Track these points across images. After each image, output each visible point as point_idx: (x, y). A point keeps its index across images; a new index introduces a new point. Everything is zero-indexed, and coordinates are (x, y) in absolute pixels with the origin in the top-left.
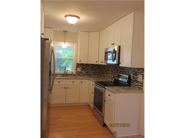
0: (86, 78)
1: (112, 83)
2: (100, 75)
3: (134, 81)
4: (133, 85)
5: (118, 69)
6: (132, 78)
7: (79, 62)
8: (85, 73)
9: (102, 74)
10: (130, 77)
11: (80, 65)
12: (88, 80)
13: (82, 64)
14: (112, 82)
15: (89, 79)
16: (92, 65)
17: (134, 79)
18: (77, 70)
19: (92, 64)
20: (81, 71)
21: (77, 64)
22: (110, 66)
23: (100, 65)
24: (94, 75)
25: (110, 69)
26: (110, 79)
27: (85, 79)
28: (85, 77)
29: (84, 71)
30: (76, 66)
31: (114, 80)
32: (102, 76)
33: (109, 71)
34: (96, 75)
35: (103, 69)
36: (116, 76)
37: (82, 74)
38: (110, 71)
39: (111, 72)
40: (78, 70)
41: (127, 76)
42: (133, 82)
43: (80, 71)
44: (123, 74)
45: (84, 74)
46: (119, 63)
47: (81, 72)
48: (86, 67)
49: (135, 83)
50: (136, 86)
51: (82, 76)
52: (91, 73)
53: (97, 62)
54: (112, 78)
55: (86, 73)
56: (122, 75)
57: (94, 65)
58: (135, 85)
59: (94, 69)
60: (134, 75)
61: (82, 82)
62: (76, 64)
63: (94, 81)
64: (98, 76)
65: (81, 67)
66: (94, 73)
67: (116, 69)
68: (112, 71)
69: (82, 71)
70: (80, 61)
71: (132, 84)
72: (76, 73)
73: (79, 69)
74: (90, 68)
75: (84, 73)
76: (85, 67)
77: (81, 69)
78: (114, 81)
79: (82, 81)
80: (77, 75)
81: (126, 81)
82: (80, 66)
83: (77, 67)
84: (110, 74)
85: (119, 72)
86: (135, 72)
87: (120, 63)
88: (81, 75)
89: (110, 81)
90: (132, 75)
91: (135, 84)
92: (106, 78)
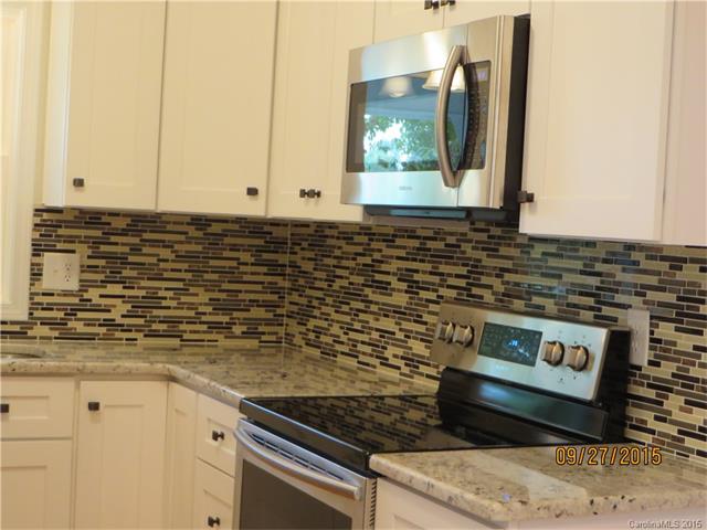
0: (143, 366)
1: (414, 415)
2: (281, 331)
3: (663, 388)
4: (653, 423)
5: (476, 269)
6: (641, 354)
7: (60, 196)
8: (119, 311)
9: (303, 315)
10: (619, 343)
11: (69, 224)
12: (159, 386)
13: (91, 218)
14: (410, 400)
15: (179, 371)
16: (192, 231)
17: (667, 370)
18: (36, 274)
19: (200, 221)
20: (85, 285)
21: (38, 212)
22: (389, 240)
23: (277, 232)
24: (213, 326)
25: (394, 266)
26: (393, 374)
27: (129, 375)
28: (128, 356)
29: (117, 289)
30: (27, 235)
31: (443, 380)
32: (298, 340)
33: (384, 287)
34: (237, 330)
35: (308, 266)
36: (470, 343)
37: (89, 323)
38: (395, 283)
39: (400, 299)
40: (47, 283)
41: (597, 338)
42: (651, 394)
43: (74, 285)
44: (539, 313)
45: (109, 323)
46: (515, 195)
47: (86, 305)
48: (135, 250)
49: (674, 403)
50: (690, 442)
51: (91, 337)
52: (191, 306)
53: (252, 192)
54: (413, 362)
55: (139, 308)
56: (528, 323)
57: (216, 228)
58: (673, 430)
59: (216, 270)
60: (666, 331)
61: (94, 407)
62: (29, 220)
63: (239, 395)
64: (254, 343)
65: (83, 250)
66: (218, 307)
67: (463, 271)
68: (414, 287)
69: (93, 294)
70: (79, 183)
71: (648, 416)
72: (34, 306)
73: (62, 272)
74: (180, 257)
75: (115, 315)
76: (121, 245)
77: (85, 269)
78: (439, 394)
79: (93, 390)
80: (45, 331)
81: (583, 386)
82: (70, 239)
83: (37, 250)
84: (388, 324)
85: (488, 297)
86: (671, 298)
87: (530, 198)
88: (80, 327)
89: (389, 390)
90: (637, 321)
91: (677, 415)
92: (352, 363)
